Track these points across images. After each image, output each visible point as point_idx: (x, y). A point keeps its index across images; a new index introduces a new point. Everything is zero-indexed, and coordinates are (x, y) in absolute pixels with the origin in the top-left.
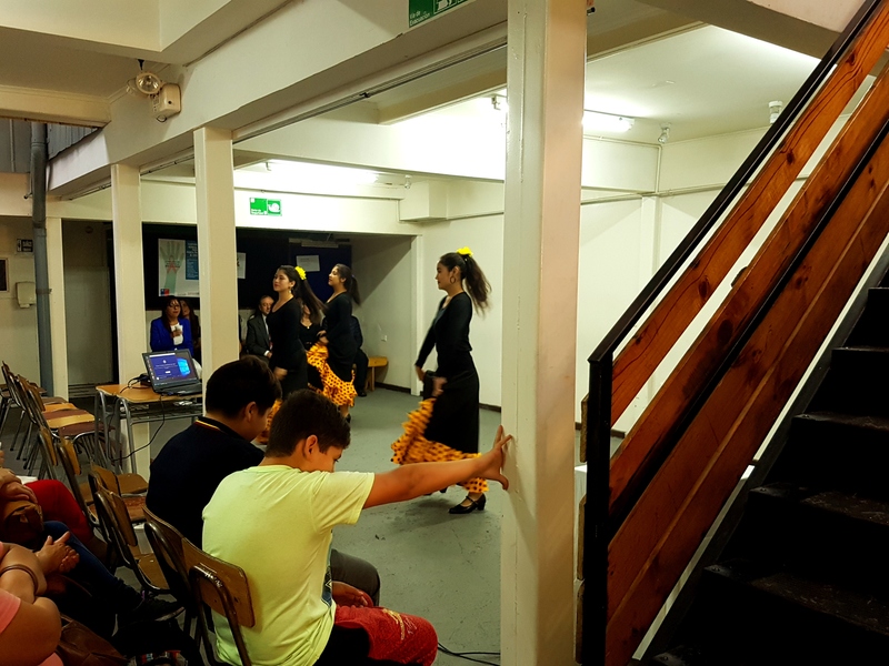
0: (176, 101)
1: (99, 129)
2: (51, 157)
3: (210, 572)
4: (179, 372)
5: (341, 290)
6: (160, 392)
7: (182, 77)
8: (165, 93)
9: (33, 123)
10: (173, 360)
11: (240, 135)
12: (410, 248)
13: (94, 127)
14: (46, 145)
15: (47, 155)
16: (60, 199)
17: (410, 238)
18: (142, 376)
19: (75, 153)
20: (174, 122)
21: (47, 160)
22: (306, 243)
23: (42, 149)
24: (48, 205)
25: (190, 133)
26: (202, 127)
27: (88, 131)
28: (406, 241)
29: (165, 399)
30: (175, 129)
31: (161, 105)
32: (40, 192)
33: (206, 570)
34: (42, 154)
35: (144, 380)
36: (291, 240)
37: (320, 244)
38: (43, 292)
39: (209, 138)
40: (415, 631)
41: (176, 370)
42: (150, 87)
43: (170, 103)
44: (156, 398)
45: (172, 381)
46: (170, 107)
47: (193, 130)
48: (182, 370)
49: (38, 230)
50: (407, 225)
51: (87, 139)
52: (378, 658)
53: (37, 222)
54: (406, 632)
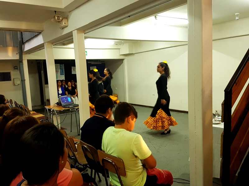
0: (66, 23)
1: (40, 33)
2: (24, 42)
3: (110, 160)
4: (68, 101)
5: (108, 75)
6: (64, 107)
7: (68, 16)
8: (63, 20)
9: (18, 32)
10: (66, 98)
11: (86, 32)
12: (123, 62)
13: (39, 32)
14: (22, 38)
15: (23, 41)
16: (26, 54)
17: (122, 60)
18: (57, 103)
19: (32, 40)
20: (66, 29)
21: (23, 43)
22: (93, 63)
23: (21, 40)
24: (24, 56)
25: (72, 32)
26: (75, 30)
27: (37, 34)
28: (121, 61)
29: (66, 109)
30: (66, 31)
31: (62, 24)
32: (21, 52)
33: (108, 159)
34: (21, 42)
35: (59, 104)
36: (89, 62)
37: (96, 63)
38: (23, 81)
39: (77, 33)
40: (167, 175)
41: (67, 100)
42: (59, 19)
43: (65, 23)
44: (64, 109)
45: (67, 104)
46: (65, 24)
47: (72, 31)
48: (69, 100)
49: (21, 63)
50: (122, 56)
51: (36, 36)
52: (159, 183)
53: (20, 61)
54: (165, 175)
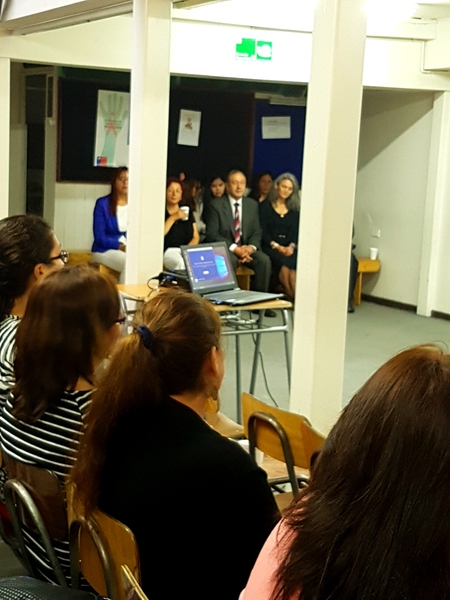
4: (217, 274)
10: (210, 256)
12: (432, 107)
22: (276, 99)
28: (424, 98)
36: (259, 95)
41: (214, 270)
45: (211, 285)
48: (220, 270)
50: (433, 76)
